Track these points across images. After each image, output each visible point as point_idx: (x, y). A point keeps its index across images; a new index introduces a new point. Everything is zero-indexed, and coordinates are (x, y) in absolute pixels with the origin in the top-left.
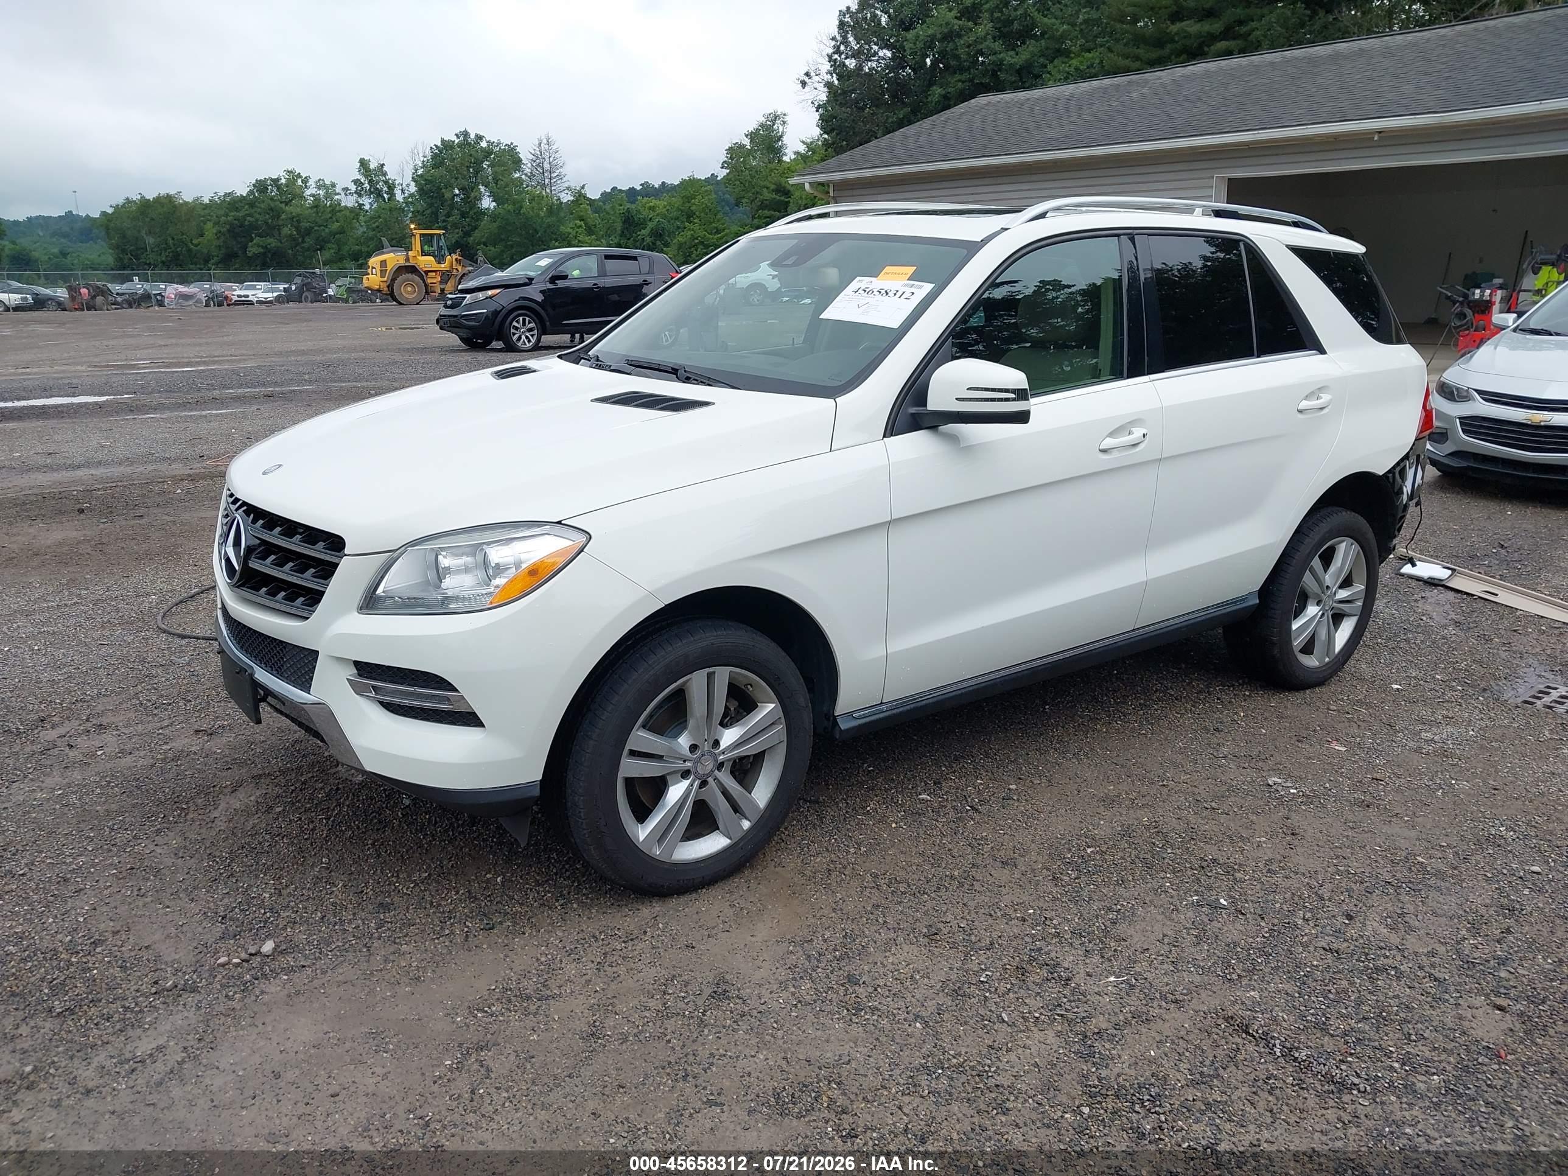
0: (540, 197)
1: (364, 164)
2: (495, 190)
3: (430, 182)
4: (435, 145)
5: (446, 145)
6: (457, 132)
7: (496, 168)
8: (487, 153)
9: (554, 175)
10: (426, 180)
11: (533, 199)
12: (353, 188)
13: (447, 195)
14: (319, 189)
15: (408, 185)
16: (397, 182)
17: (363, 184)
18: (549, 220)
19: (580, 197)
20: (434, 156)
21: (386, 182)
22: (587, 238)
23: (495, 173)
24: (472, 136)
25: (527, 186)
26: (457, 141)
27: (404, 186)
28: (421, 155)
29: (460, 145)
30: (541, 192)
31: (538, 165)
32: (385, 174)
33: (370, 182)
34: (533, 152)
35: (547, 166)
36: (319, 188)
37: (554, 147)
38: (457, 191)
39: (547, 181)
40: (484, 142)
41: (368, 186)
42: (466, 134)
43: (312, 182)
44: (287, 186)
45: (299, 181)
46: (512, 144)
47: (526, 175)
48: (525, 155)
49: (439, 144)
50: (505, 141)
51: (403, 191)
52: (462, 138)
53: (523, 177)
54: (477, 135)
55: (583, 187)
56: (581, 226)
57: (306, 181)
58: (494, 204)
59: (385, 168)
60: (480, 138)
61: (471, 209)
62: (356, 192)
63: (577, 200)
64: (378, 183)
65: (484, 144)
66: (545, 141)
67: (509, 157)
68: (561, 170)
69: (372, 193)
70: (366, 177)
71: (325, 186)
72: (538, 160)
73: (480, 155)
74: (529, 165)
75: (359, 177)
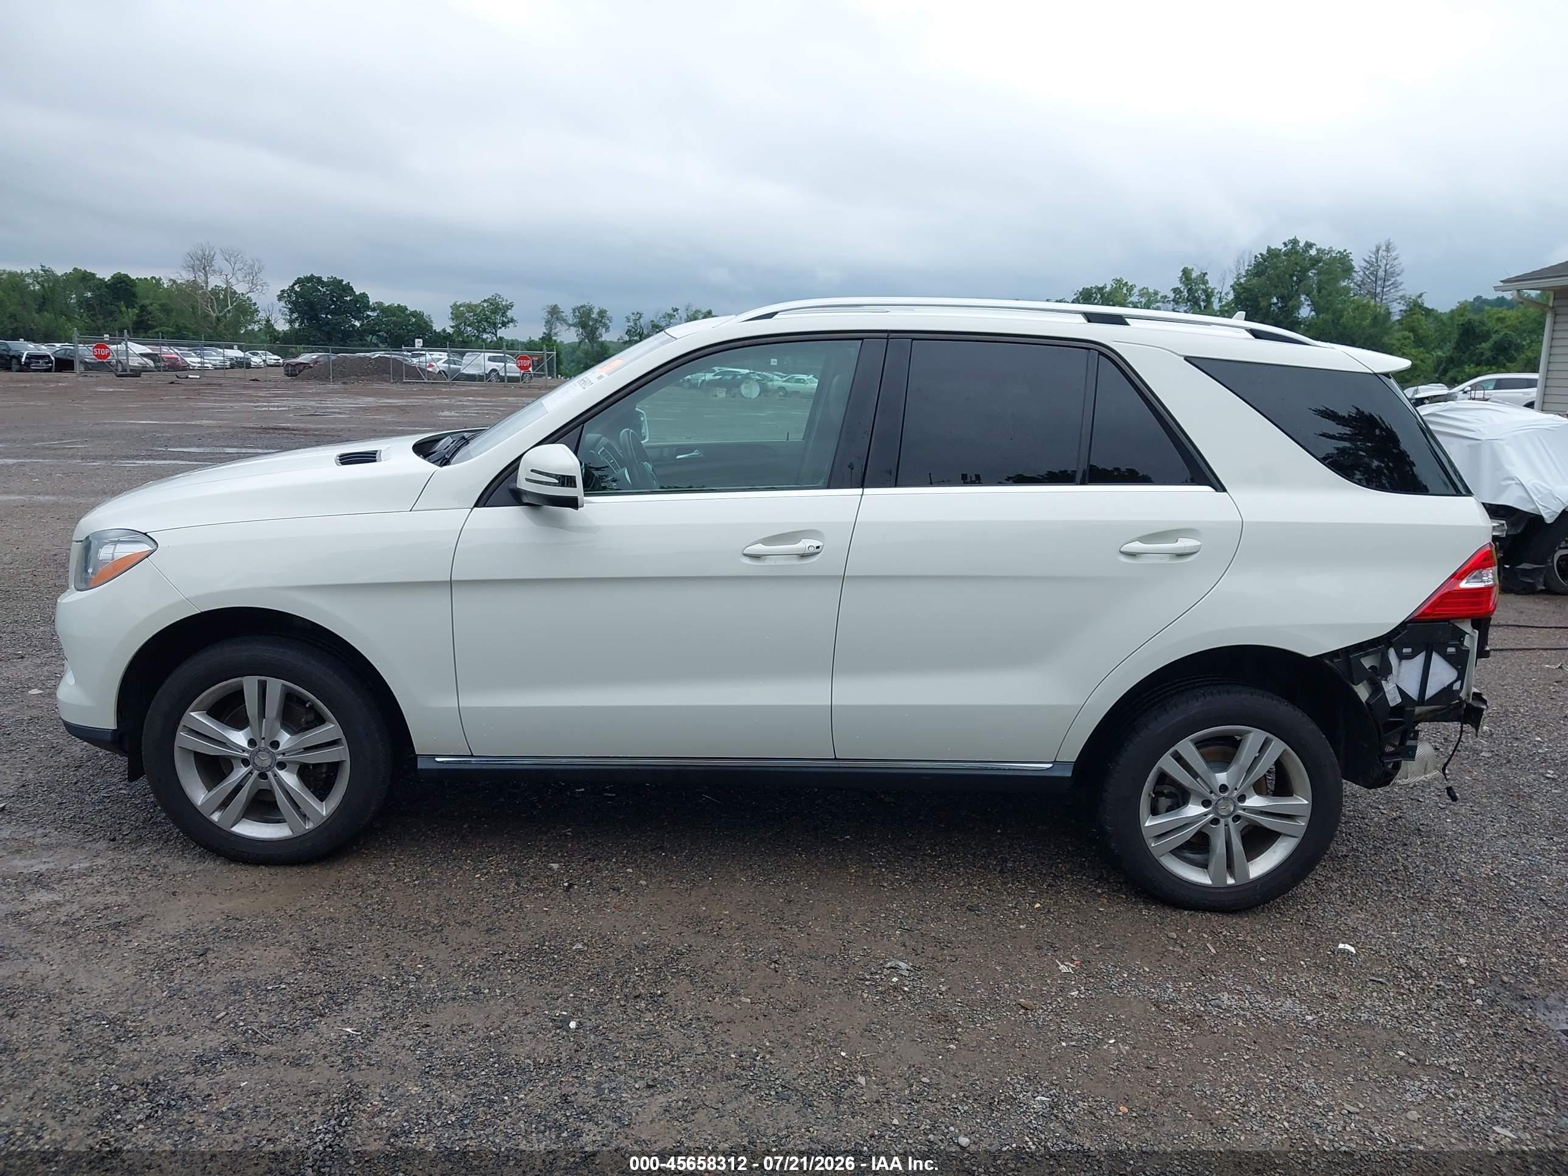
0: (1366, 306)
1: (1186, 272)
2: (1317, 299)
3: (1250, 290)
4: (1260, 254)
5: (1273, 254)
6: (1286, 240)
7: (1322, 277)
8: (1315, 261)
9: (1387, 283)
10: (1244, 288)
11: (1357, 308)
12: (1172, 296)
13: (1263, 304)
14: (1142, 297)
15: (1227, 294)
16: (1216, 291)
17: (1182, 292)
18: (1371, 331)
19: (1415, 308)
20: (1258, 265)
21: (1205, 291)
22: (1413, 350)
23: (1320, 281)
24: (1302, 244)
25: (1355, 295)
26: (1284, 249)
27: (1223, 294)
28: (1246, 264)
29: (1286, 254)
30: (1369, 302)
31: (1372, 273)
32: (1205, 283)
33: (1189, 290)
34: (1367, 259)
35: (1381, 273)
36: (1141, 295)
37: (1394, 254)
38: (1275, 300)
39: (1379, 290)
40: (1314, 250)
41: (1186, 293)
42: (1295, 242)
43: (1136, 291)
44: (1110, 293)
45: (1125, 289)
46: (1345, 251)
47: (1356, 284)
48: (1358, 263)
49: (1265, 252)
50: (1339, 247)
51: (1220, 300)
52: (1289, 247)
53: (1352, 285)
54: (1307, 243)
55: (1420, 296)
56: (1409, 338)
57: (1130, 289)
58: (1313, 313)
59: (1207, 277)
60: (1309, 245)
61: (1286, 318)
62: (1173, 300)
63: (1411, 310)
64: (1196, 291)
65: (1313, 252)
66: (1384, 248)
67: (1342, 264)
68: (1398, 278)
69: (1189, 300)
70: (1186, 285)
71: (1148, 293)
72: (1372, 267)
73: (1307, 264)
74: (1361, 273)
75: (1178, 285)
